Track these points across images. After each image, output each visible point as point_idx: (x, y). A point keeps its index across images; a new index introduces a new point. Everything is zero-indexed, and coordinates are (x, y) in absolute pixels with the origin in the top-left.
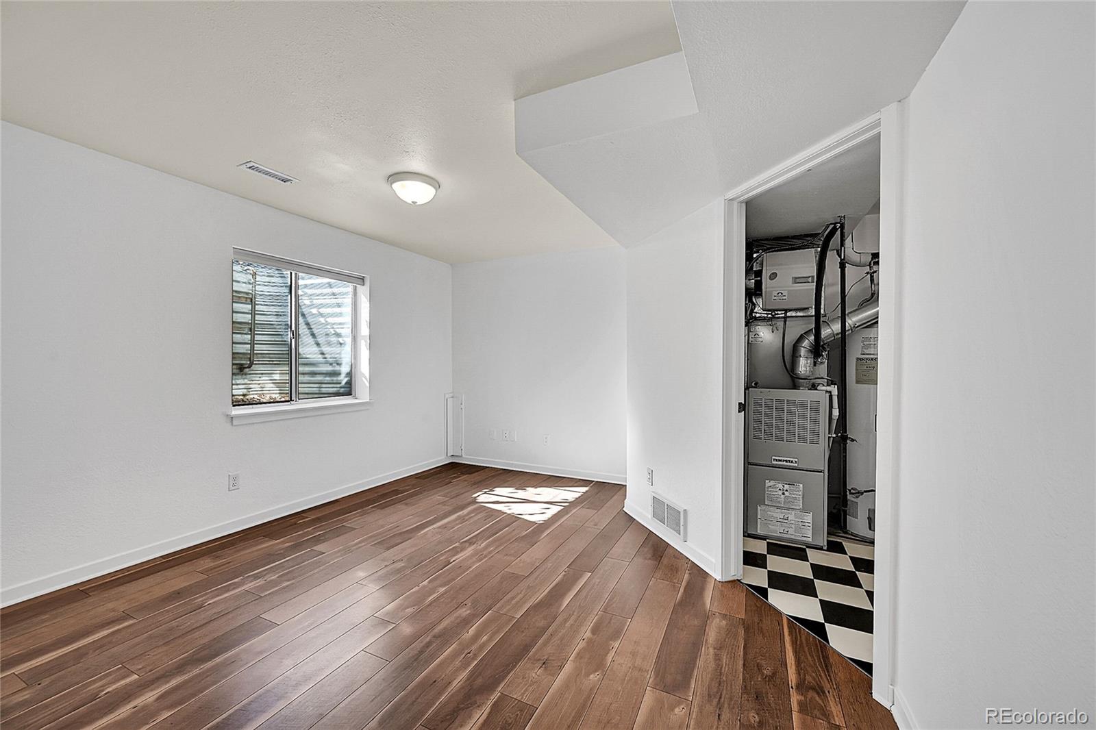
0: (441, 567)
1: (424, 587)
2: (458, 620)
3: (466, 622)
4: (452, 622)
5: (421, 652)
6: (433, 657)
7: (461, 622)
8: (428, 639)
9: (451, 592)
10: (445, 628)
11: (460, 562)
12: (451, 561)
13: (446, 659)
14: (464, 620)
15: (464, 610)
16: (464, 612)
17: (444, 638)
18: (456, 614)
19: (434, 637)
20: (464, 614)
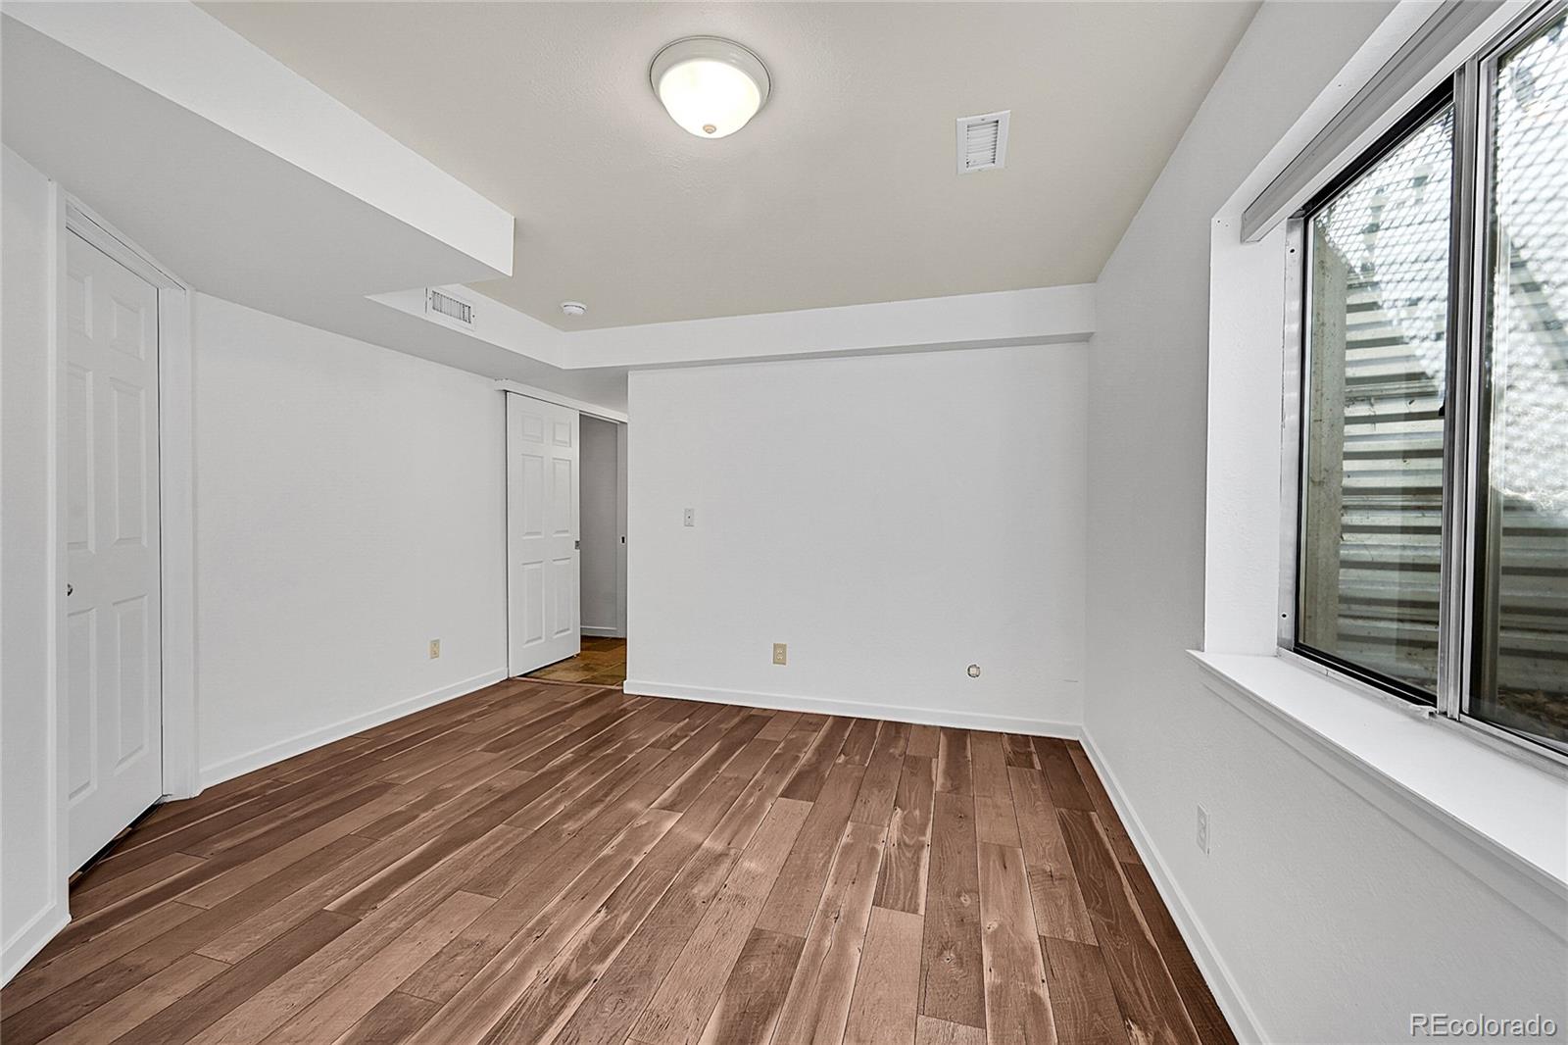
0: (621, 893)
1: (637, 853)
2: (577, 817)
3: (567, 816)
4: (585, 815)
5: (612, 790)
6: (599, 786)
7: (574, 815)
8: (608, 799)
9: (592, 849)
10: (592, 808)
11: (584, 910)
12: (603, 911)
13: (586, 786)
14: (570, 818)
15: (571, 828)
16: (571, 826)
17: (591, 801)
18: (580, 823)
19: (603, 801)
20: (570, 824)
